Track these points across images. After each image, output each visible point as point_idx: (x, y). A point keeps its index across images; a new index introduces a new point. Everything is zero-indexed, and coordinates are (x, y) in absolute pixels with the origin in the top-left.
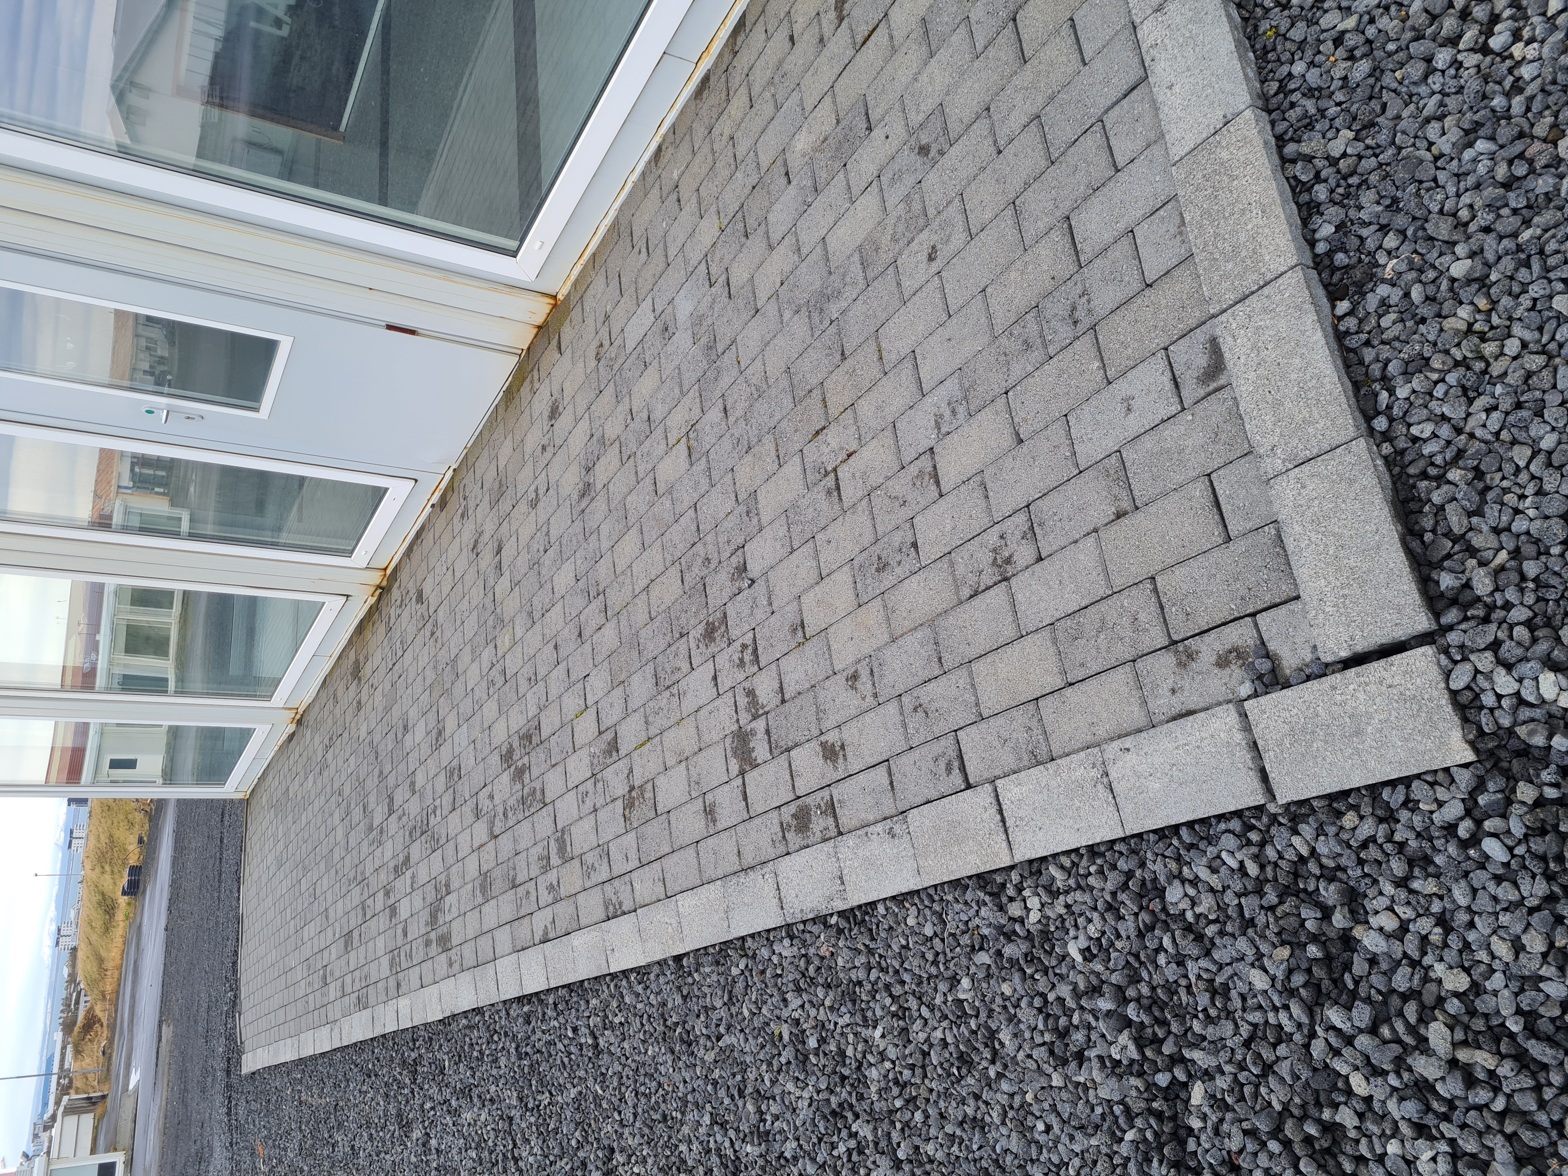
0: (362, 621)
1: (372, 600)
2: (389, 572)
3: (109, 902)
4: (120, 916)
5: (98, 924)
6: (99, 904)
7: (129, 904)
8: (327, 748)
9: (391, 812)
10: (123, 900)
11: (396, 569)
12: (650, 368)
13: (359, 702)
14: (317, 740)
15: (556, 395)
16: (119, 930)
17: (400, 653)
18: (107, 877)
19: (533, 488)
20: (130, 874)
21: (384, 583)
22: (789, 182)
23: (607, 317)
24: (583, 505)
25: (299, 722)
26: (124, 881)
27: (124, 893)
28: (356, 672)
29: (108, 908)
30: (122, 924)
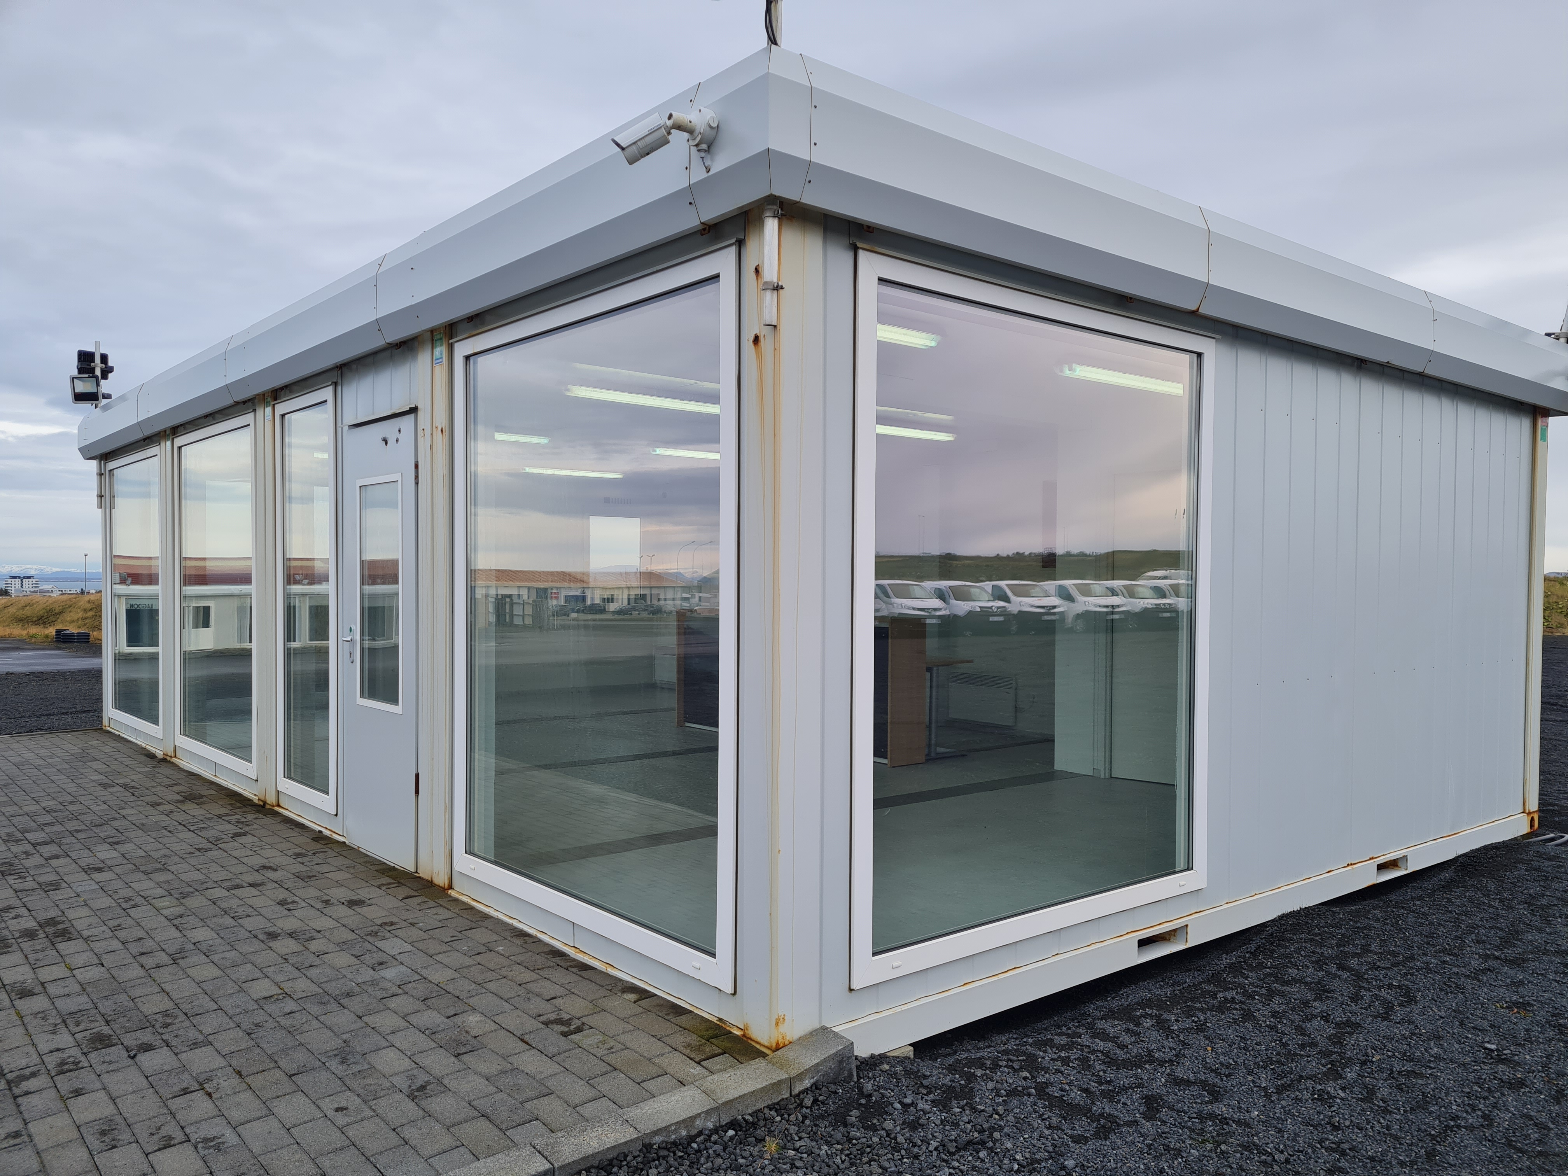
0: (240, 795)
1: (255, 799)
2: (276, 808)
3: (52, 618)
4: (33, 630)
5: (28, 612)
6: (51, 610)
7: (47, 636)
8: (125, 787)
9: (34, 845)
10: (51, 631)
11: (278, 814)
12: (355, 960)
13: (160, 804)
14: (136, 777)
15: (368, 902)
16: (18, 631)
17: (192, 828)
18: (81, 614)
19: (297, 899)
20: (79, 634)
21: (268, 807)
22: (448, 1017)
23: (413, 924)
24: (261, 937)
25: (164, 760)
26: (73, 629)
27: (58, 632)
28: (191, 798)
29: (43, 619)
30: (24, 633)
